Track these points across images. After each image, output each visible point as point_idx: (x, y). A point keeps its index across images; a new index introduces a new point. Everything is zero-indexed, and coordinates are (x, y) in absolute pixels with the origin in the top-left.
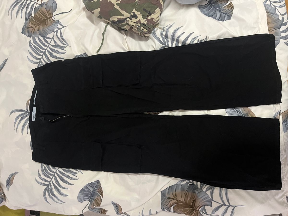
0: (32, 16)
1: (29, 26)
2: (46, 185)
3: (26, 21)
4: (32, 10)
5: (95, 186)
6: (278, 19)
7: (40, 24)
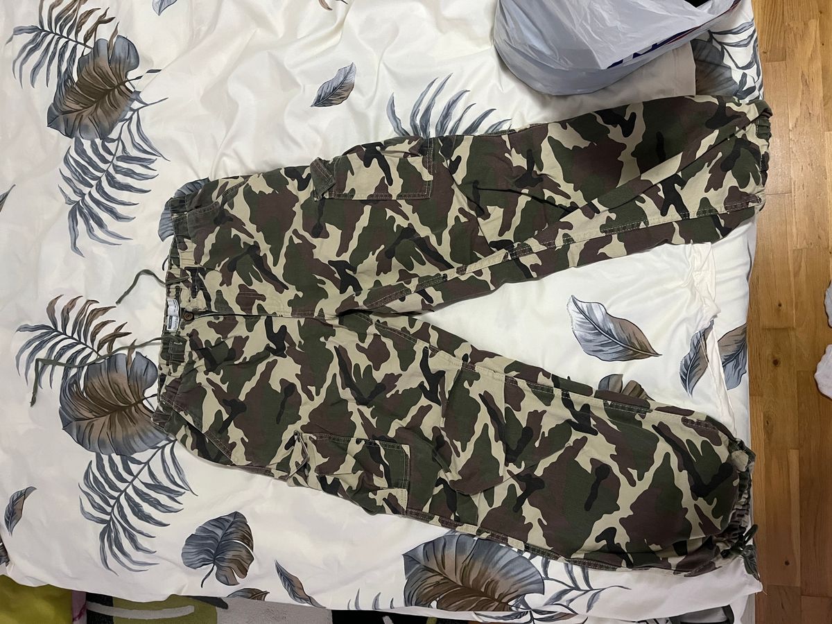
0: (72, 79)
1: (65, 107)
2: (102, 521)
3: (58, 92)
4: (73, 64)
5: (227, 525)
6: (731, 79)
7: (94, 102)
